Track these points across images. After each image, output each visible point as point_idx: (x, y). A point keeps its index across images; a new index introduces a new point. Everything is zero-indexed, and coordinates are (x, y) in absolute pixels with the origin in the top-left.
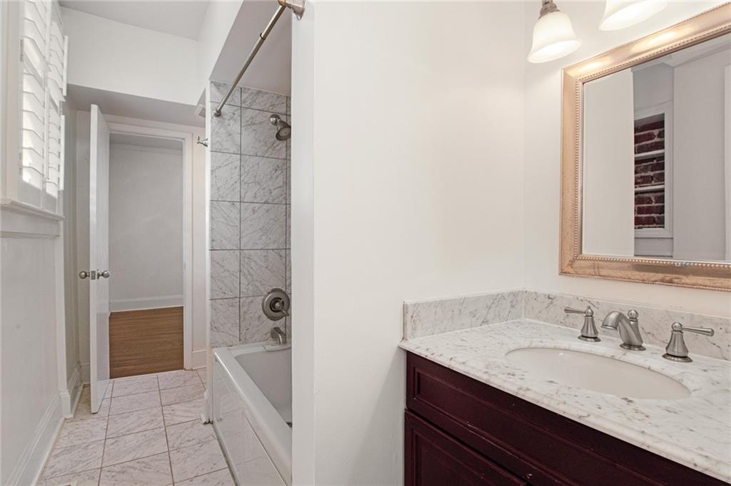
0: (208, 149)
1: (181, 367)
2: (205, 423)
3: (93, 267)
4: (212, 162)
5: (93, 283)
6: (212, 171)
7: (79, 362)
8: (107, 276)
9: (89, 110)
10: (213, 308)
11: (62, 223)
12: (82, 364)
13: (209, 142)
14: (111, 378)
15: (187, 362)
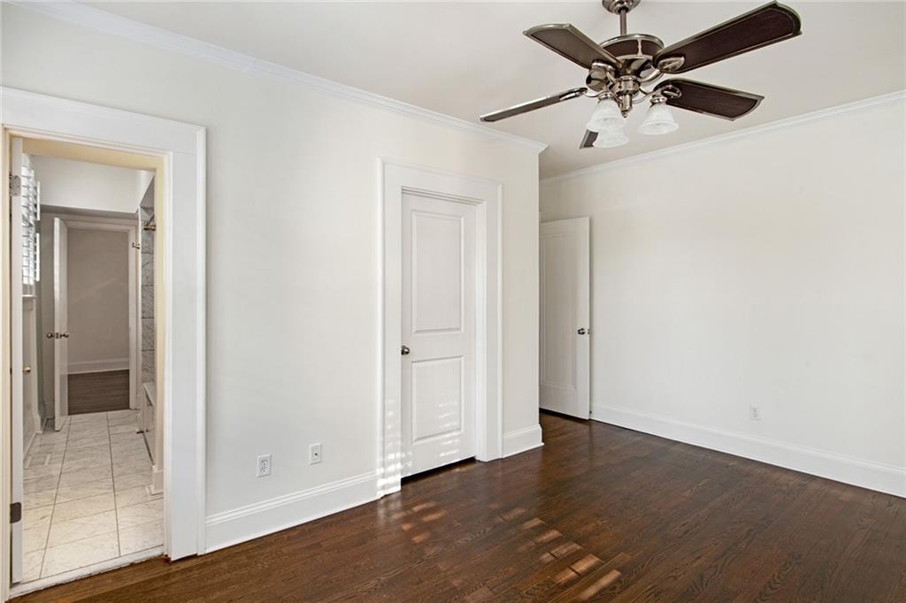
0: (140, 251)
1: (127, 407)
2: (138, 433)
3: (57, 330)
4: (143, 260)
5: (57, 341)
6: (143, 266)
7: (43, 402)
8: (67, 336)
9: (53, 221)
10: (143, 356)
11: (35, 301)
12: (46, 403)
13: (140, 246)
14: (69, 414)
15: (132, 403)
